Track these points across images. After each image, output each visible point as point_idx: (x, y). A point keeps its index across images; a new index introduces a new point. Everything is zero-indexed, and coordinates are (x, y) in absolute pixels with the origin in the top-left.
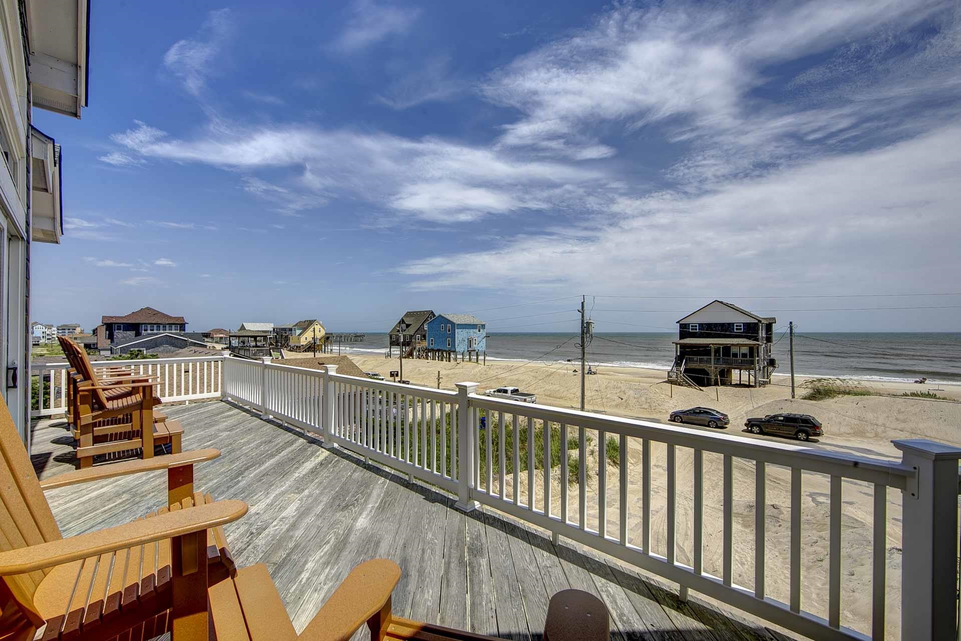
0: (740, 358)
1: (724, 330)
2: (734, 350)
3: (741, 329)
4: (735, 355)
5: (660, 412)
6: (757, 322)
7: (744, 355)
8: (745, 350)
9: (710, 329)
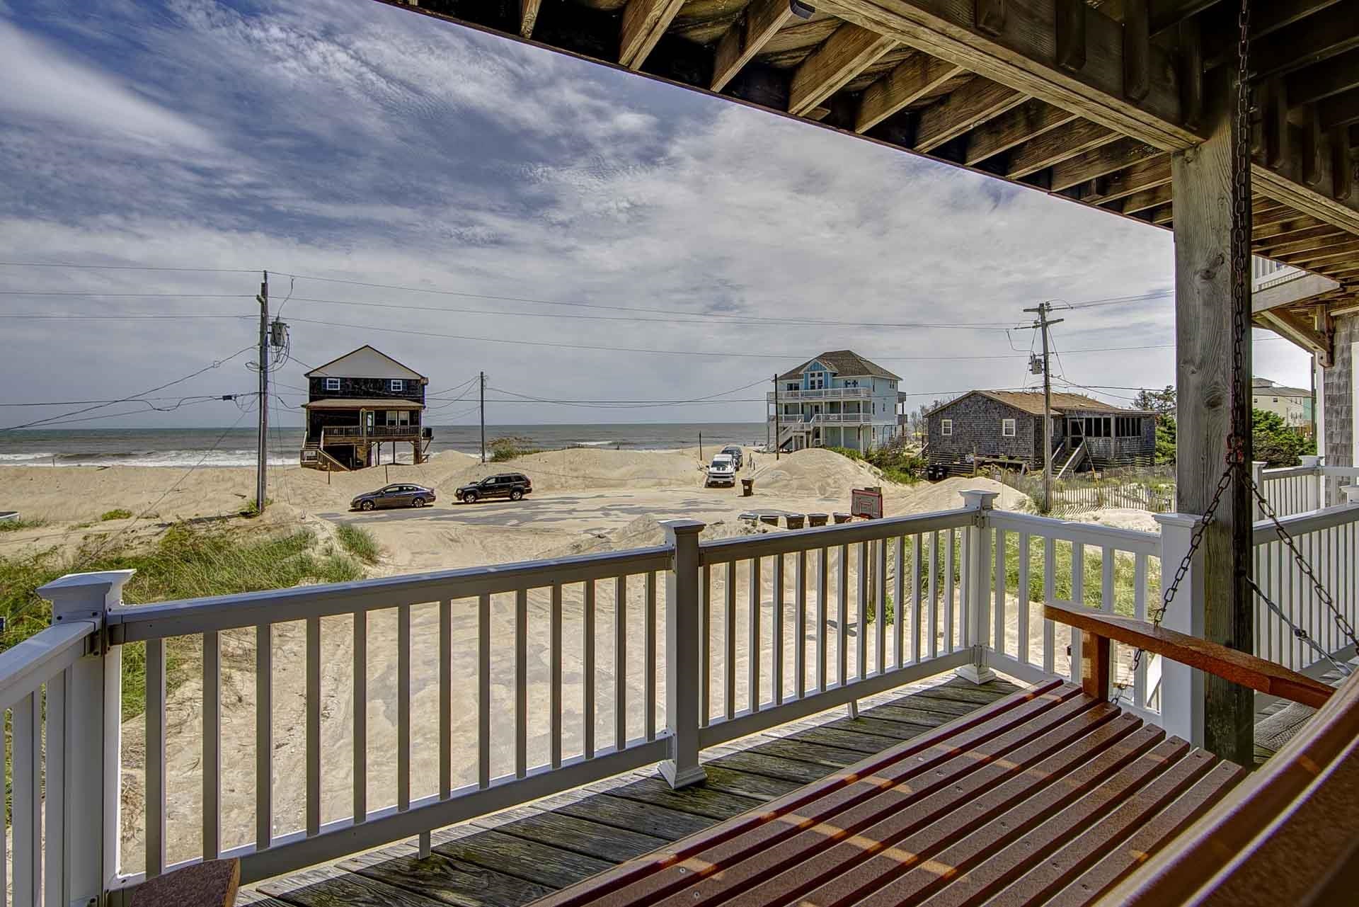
0: (398, 426)
1: (378, 387)
2: (390, 416)
3: (399, 388)
4: (392, 423)
5: (325, 504)
6: (419, 378)
7: (404, 423)
8: (404, 416)
9: (355, 387)
